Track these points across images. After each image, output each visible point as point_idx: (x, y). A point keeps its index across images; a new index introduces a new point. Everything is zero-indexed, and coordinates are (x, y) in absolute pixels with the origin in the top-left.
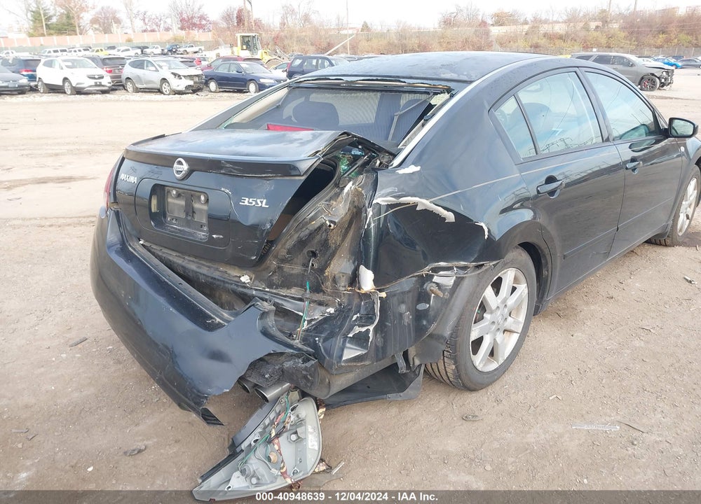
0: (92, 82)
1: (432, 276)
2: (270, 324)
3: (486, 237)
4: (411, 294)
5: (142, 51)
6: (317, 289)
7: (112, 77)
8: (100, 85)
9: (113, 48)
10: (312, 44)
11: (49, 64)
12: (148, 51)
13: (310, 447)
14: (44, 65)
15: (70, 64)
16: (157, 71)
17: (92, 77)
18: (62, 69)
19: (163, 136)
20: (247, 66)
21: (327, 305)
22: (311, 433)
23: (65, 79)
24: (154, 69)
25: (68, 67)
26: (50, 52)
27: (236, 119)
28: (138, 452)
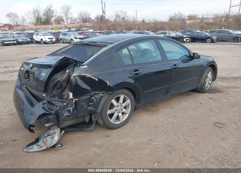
0: (49, 40)
1: (94, 96)
2: (46, 106)
3: (108, 85)
4: (87, 100)
5: (69, 30)
6: (62, 98)
7: (56, 39)
8: (52, 41)
9: (60, 29)
10: (124, 27)
11: (37, 35)
12: (71, 30)
13: (55, 139)
14: (35, 35)
15: (43, 34)
16: (70, 36)
17: (49, 39)
18: (41, 36)
19: (37, 58)
20: (98, 35)
21: (64, 103)
22: (56, 136)
23: (42, 39)
24: (69, 36)
25: (42, 35)
26: (40, 30)
27: (58, 53)
28: (15, 140)
